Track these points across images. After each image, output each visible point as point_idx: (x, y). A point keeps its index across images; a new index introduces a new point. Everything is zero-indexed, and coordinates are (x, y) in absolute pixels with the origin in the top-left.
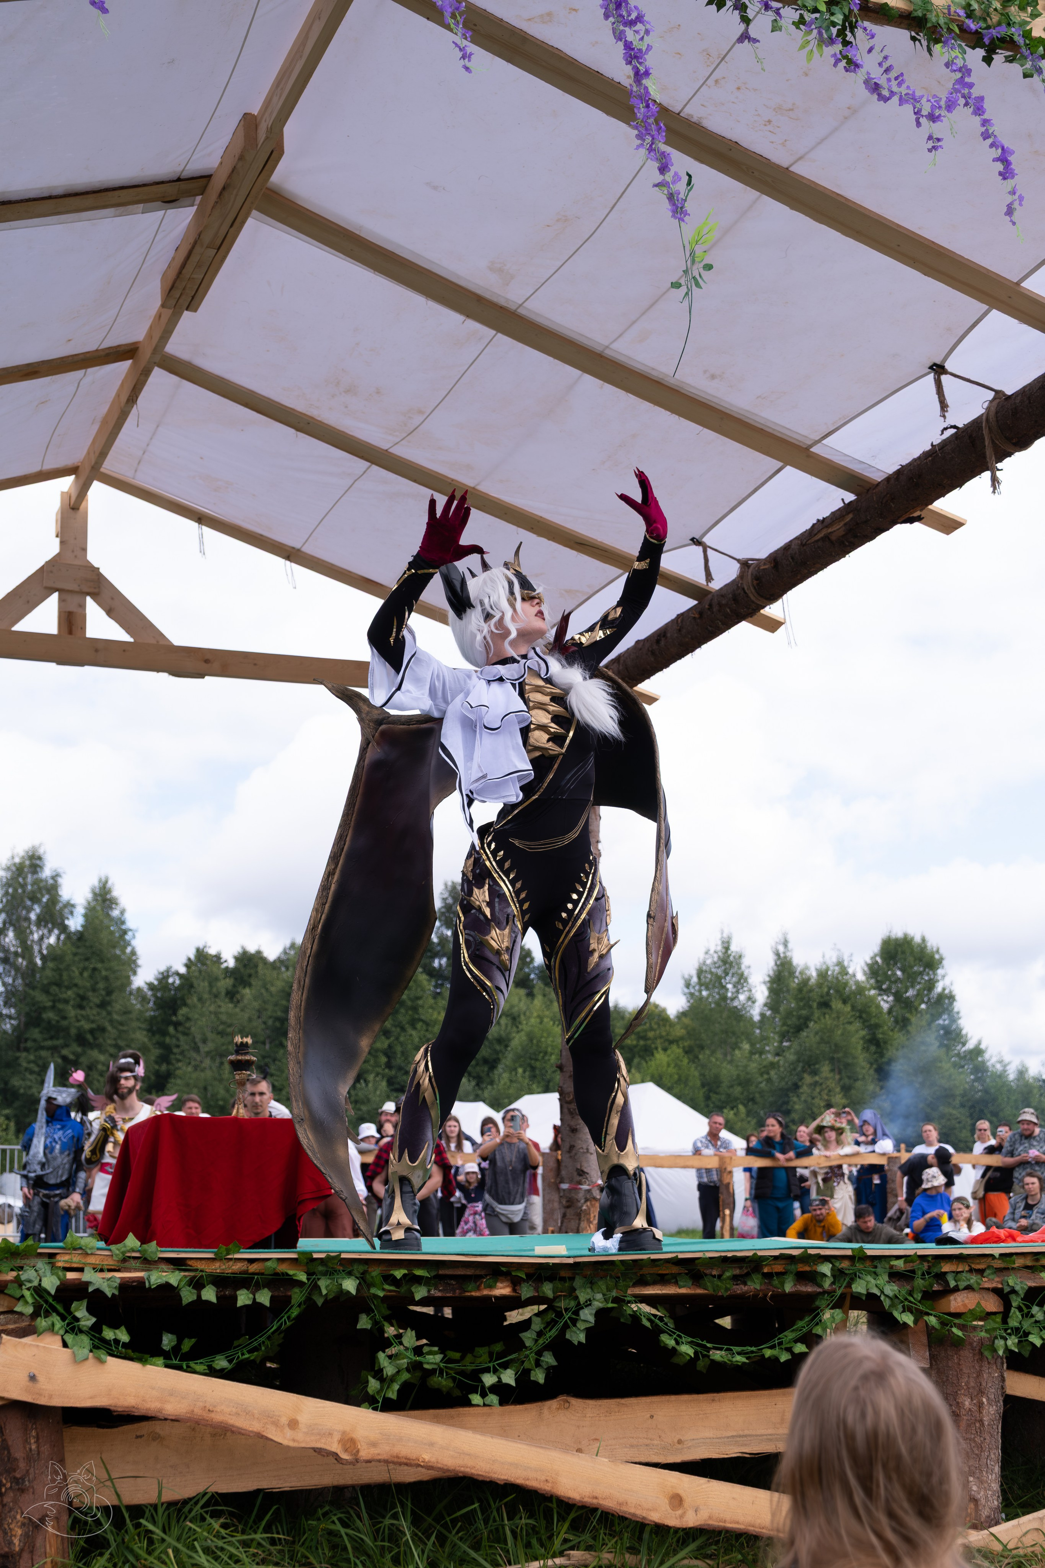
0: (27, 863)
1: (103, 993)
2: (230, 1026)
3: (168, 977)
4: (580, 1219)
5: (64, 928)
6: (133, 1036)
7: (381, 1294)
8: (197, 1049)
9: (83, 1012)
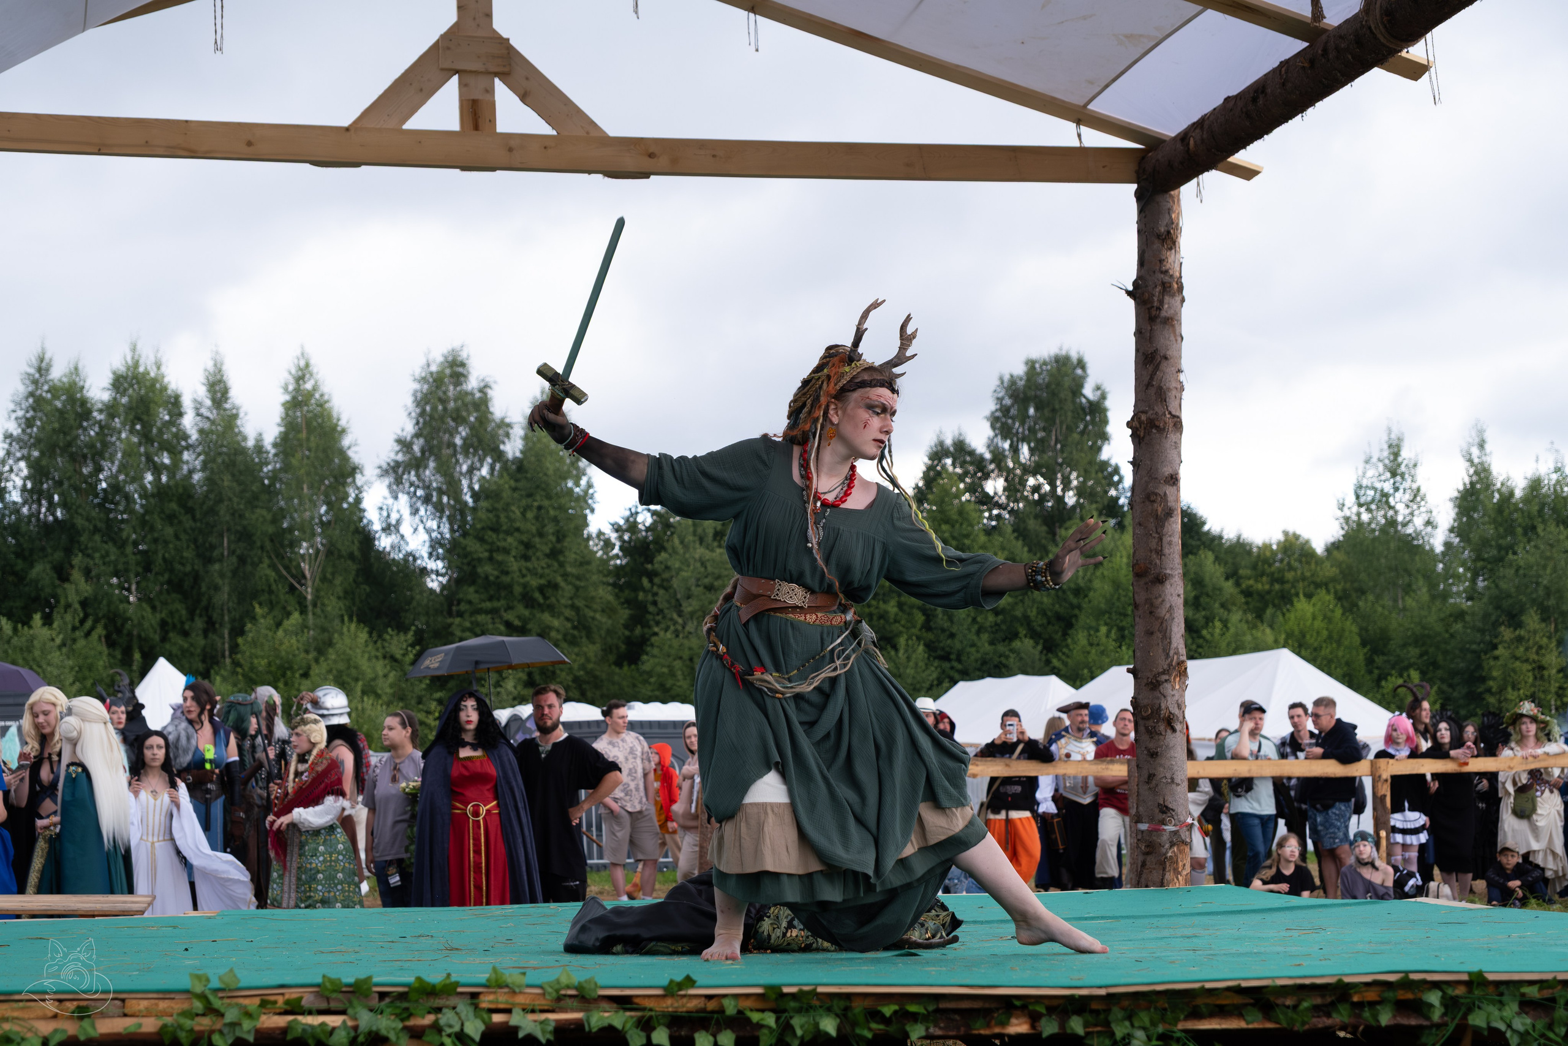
0: (448, 371)
1: (554, 539)
2: (718, 577)
3: (637, 513)
4: (1164, 869)
5: (499, 455)
6: (593, 594)
7: (869, 1035)
8: (678, 607)
9: (529, 564)
